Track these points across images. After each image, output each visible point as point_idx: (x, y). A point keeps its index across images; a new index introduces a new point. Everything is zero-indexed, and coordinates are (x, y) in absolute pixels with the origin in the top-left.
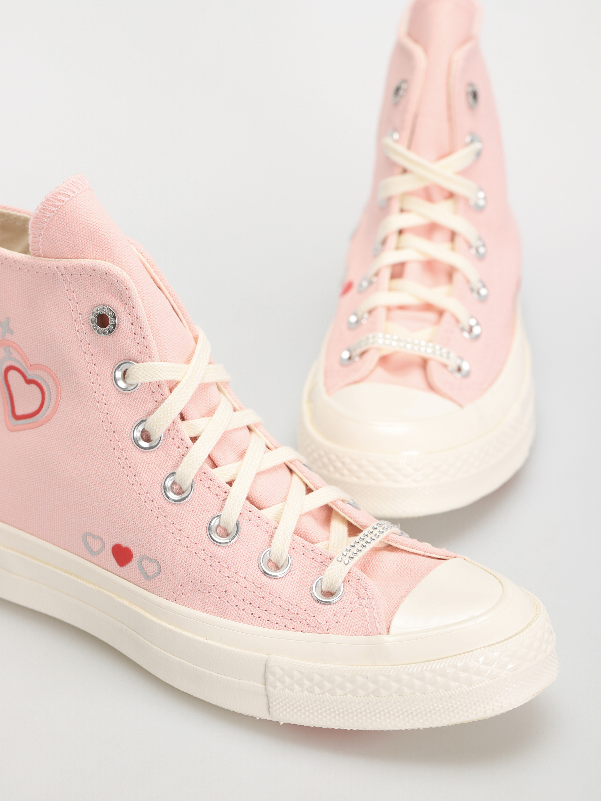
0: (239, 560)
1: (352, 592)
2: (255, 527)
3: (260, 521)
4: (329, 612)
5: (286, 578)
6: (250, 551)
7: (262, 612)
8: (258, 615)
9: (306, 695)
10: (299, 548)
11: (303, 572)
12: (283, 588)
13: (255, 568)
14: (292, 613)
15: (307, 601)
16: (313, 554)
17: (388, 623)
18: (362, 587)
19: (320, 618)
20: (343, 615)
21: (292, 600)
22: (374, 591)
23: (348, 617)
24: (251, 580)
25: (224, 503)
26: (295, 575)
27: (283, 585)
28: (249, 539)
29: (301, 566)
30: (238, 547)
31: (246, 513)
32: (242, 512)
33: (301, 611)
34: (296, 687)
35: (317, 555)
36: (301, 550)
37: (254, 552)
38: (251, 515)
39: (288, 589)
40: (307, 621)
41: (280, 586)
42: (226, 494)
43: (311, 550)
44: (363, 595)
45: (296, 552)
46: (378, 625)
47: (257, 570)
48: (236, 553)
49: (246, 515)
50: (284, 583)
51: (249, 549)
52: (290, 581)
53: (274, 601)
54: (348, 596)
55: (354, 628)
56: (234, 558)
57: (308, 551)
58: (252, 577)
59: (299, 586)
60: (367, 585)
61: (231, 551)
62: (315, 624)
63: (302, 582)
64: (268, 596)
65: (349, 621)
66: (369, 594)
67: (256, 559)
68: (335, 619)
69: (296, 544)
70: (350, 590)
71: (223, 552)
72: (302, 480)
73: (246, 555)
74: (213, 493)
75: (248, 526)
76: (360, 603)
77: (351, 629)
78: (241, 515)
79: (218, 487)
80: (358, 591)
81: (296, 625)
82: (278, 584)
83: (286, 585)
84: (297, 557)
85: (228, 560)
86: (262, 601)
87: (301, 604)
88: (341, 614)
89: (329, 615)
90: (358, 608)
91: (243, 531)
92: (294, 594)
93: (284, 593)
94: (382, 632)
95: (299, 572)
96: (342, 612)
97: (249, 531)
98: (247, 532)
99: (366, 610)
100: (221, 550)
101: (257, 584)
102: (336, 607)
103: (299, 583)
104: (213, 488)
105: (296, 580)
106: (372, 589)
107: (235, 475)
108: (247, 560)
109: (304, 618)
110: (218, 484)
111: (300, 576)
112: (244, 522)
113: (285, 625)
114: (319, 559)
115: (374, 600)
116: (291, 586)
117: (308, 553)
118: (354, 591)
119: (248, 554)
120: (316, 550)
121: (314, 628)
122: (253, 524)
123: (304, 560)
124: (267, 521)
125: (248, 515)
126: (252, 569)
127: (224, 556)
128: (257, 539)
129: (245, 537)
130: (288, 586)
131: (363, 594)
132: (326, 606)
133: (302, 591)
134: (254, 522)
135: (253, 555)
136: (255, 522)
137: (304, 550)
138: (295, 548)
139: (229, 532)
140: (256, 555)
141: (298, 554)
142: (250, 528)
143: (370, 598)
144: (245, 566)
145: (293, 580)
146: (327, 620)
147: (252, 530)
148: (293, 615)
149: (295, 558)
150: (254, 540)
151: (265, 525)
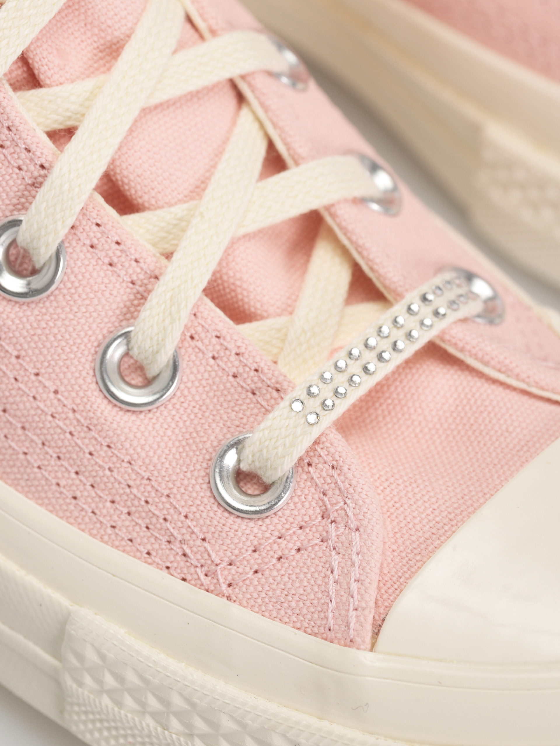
0: (48, 345)
1: (310, 498)
2: (105, 267)
3: (118, 253)
4: (244, 539)
5: (158, 414)
6: (79, 328)
7: (81, 488)
8: (71, 492)
9: (148, 726)
10: (206, 341)
11: (204, 408)
12: (142, 442)
13: (84, 374)
14: (154, 514)
15: (194, 495)
16: (237, 363)
17: (382, 610)
18: (337, 492)
19: (217, 548)
20: (276, 556)
21: (160, 479)
22: (365, 510)
23: (286, 565)
24: (70, 401)
25: (33, 193)
26: (182, 411)
27: (146, 434)
28: (84, 296)
29: (201, 389)
30: (51, 310)
31: (87, 228)
32: (78, 223)
33: (176, 517)
34: (129, 701)
35: (247, 369)
36: (210, 348)
37: (90, 333)
38: (99, 235)
39: (155, 446)
40: (185, 547)
41: (139, 435)
42: (43, 172)
43: (234, 352)
44: (336, 514)
45: (197, 350)
46: (352, 613)
47: (89, 380)
48: (45, 325)
49: (84, 234)
50: (150, 428)
51: (79, 323)
52: (166, 426)
53: (115, 470)
54: (299, 506)
55: (293, 604)
56: (36, 338)
57: (228, 353)
58: (74, 394)
59: (184, 443)
60: (351, 490)
61: (32, 318)
62: (203, 561)
63: (195, 435)
64: (103, 454)
65: (286, 579)
66: (351, 514)
67: (93, 351)
68: (252, 562)
69: (199, 329)
70: (306, 491)
71: (12, 316)
72: (262, 126)
73: (67, 336)
74: (9, 162)
75: (86, 262)
76: (324, 534)
77: (285, 605)
78: (73, 231)
79: (24, 151)
80: (326, 499)
81: (156, 546)
82: (134, 429)
83: (154, 433)
84: (198, 363)
85: (22, 340)
86: (86, 462)
87: (178, 496)
88: (271, 553)
89: (240, 545)
90: (317, 548)
91: (72, 272)
92: (167, 465)
93: (143, 454)
94: (358, 640)
95: (193, 404)
96: (275, 547)
97: (87, 275)
98: (80, 277)
99: (335, 559)
100: (8, 309)
101: (82, 416)
102: (264, 528)
103: (187, 436)
104: (12, 151)
105: (181, 424)
106: (360, 502)
107: (79, 116)
108: (67, 349)
109: (179, 537)
110: (25, 143)
111: (192, 417)
112: (78, 249)
113: (130, 537)
114: (249, 381)
115: (360, 535)
116: (166, 439)
117: (225, 359)
118: (316, 497)
119: (74, 335)
120: (246, 356)
121: (198, 570)
122: (99, 258)
123: (213, 374)
124: (137, 256)
125: (92, 234)
126: (77, 375)
127: (14, 327)
128: (103, 301)
129: (73, 291)
130: (158, 439)
131: (337, 510)
132: (239, 521)
133: (188, 462)
134: (103, 254)
135: (86, 340)
136: (107, 256)
137: (218, 347)
138: (196, 337)
139: (37, 266)
140: (93, 338)
141: (200, 355)
142: (90, 268)
143: (352, 526)
144: (61, 363)
145: (173, 425)
146: (233, 558)
147: (95, 274)
148: (154, 520)
149: (191, 363)
150: (95, 301)
151: (130, 265)
